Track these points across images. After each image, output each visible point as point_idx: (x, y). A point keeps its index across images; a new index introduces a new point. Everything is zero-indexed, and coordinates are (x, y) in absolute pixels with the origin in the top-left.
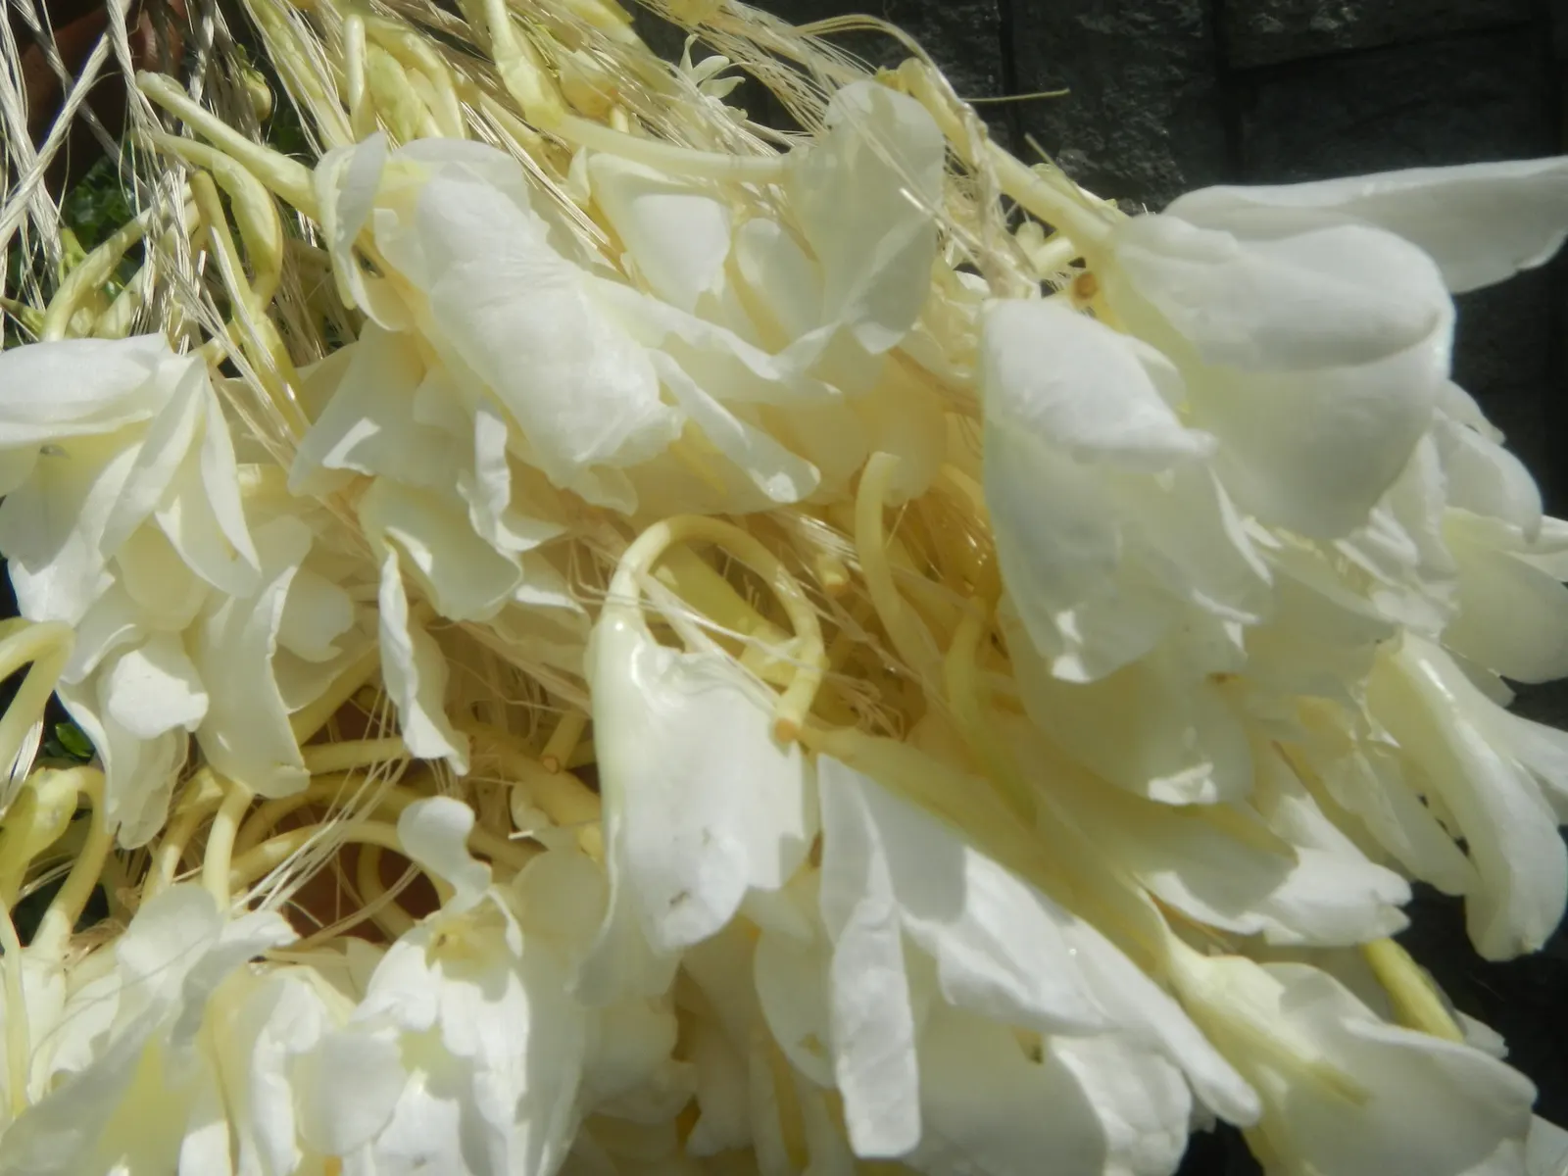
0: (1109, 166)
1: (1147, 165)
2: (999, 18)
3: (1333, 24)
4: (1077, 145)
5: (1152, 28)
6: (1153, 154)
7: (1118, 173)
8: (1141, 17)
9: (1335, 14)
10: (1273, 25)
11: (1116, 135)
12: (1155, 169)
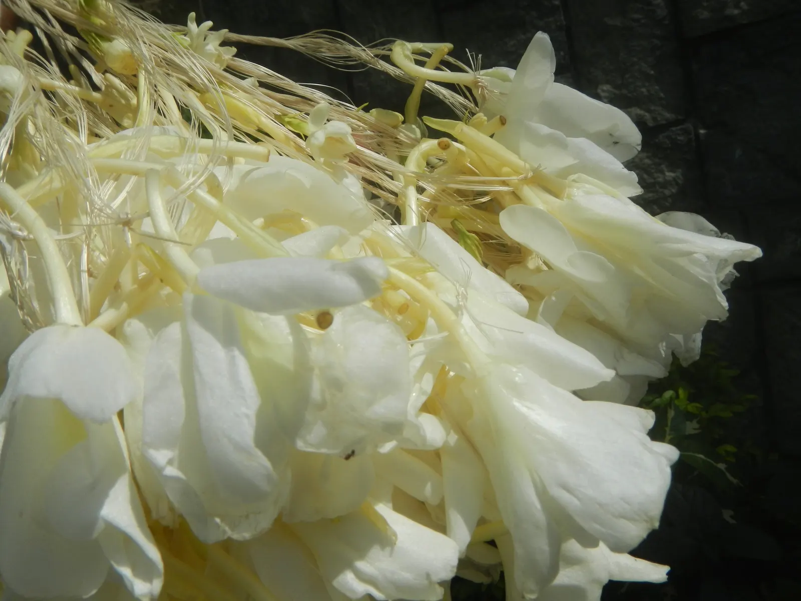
0: (624, 91)
1: (644, 90)
2: (564, 23)
3: (736, 12)
4: (607, 82)
5: (643, 21)
6: (647, 84)
7: (629, 95)
8: (636, 16)
9: (737, 6)
10: (705, 15)
11: (627, 76)
12: (648, 91)
